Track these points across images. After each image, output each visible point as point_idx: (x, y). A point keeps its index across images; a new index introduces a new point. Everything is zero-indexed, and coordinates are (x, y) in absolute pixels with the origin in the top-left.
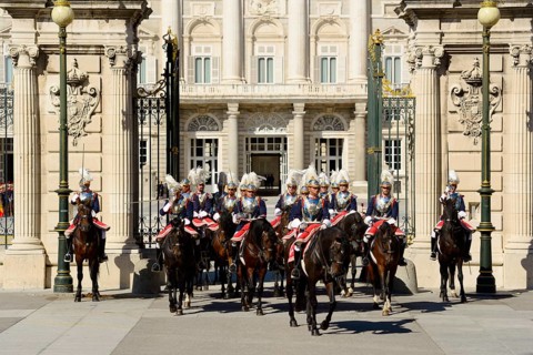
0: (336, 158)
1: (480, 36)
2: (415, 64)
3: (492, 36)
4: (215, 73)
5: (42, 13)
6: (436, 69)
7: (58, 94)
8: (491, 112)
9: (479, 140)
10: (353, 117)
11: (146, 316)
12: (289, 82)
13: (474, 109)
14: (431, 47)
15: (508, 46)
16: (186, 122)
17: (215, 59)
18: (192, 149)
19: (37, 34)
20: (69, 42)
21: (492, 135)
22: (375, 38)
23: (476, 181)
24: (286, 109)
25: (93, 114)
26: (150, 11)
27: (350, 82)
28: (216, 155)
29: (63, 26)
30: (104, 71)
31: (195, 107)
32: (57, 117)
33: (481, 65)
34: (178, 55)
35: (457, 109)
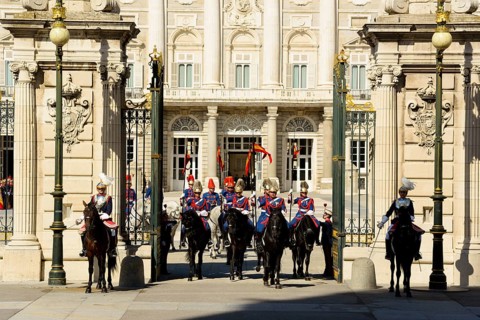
0: (306, 157)
1: (434, 57)
2: (376, 82)
3: (444, 57)
4: (197, 79)
5: (41, 33)
6: (394, 86)
7: (54, 106)
8: (443, 126)
9: (433, 150)
10: (322, 119)
11: (130, 309)
12: (263, 87)
13: (429, 123)
14: (390, 66)
15: (459, 66)
16: (170, 122)
17: (197, 66)
18: (175, 148)
19: (36, 52)
20: (64, 59)
21: (444, 146)
22: (340, 57)
23: (429, 188)
24: (262, 111)
25: (86, 123)
26: (138, 31)
27: (319, 88)
28: (197, 153)
29: (60, 45)
30: (96, 85)
31: (177, 109)
32: (53, 126)
33: (435, 83)
34: (163, 71)
35: (413, 122)
